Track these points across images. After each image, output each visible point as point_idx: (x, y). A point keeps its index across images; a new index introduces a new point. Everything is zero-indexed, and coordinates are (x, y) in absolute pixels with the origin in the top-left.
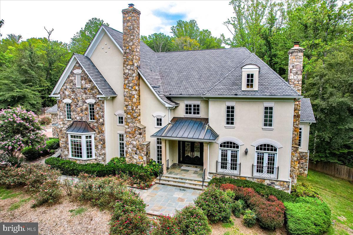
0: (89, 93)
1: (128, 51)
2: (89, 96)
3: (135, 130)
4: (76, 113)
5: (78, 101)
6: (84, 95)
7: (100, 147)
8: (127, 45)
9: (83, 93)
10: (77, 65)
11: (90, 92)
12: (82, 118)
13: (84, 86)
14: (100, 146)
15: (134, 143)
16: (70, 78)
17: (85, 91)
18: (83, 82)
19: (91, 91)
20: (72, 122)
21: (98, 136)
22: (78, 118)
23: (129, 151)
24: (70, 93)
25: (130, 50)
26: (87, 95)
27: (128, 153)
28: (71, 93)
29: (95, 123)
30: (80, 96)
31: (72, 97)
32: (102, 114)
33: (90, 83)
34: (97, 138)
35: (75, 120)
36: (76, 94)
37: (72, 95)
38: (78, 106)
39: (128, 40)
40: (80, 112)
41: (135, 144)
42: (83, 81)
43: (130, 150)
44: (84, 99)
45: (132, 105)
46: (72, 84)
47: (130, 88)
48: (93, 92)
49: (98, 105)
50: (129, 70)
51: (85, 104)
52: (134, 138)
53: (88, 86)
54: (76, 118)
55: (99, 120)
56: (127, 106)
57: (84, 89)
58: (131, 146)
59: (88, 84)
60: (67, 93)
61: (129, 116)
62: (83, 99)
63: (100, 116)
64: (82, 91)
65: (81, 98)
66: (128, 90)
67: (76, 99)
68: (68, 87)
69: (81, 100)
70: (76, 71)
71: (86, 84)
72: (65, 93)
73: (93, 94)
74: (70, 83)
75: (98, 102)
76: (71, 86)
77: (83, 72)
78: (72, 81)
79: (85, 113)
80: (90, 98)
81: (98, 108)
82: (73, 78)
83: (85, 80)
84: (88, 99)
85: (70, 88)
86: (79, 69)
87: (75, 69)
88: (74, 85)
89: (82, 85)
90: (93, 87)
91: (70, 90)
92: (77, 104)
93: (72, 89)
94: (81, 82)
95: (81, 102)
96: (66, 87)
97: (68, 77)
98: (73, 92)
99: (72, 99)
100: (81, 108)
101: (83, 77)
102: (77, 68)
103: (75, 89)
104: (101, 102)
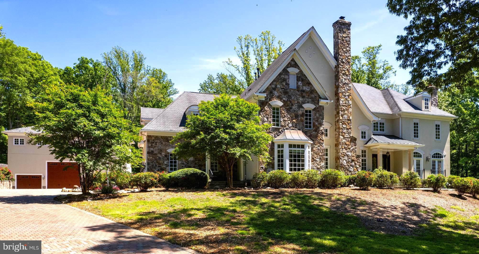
0: (307, 97)
1: (344, 60)
2: (307, 100)
3: (351, 140)
4: (288, 119)
5: (292, 105)
6: (301, 99)
9: (299, 96)
10: (293, 63)
12: (296, 125)
13: (301, 88)
16: (282, 76)
17: (302, 94)
18: (300, 84)
19: (310, 95)
20: (281, 130)
21: (317, 146)
22: (291, 125)
23: (343, 163)
24: (280, 94)
25: (346, 60)
26: (305, 99)
27: (343, 166)
28: (283, 94)
29: (314, 131)
30: (295, 99)
31: (284, 99)
33: (308, 86)
34: (315, 149)
35: (287, 127)
36: (289, 95)
38: (291, 110)
39: (344, 50)
40: (294, 118)
41: (351, 154)
42: (300, 82)
43: (346, 163)
44: (301, 103)
45: (348, 115)
46: (284, 84)
47: (346, 98)
48: (313, 96)
49: (318, 111)
50: (345, 79)
51: (301, 109)
53: (306, 88)
54: (288, 125)
55: (319, 127)
57: (301, 91)
58: (346, 158)
59: (306, 86)
60: (276, 93)
61: (345, 126)
62: (298, 102)
63: (319, 123)
64: (298, 93)
65: (296, 102)
66: (344, 100)
68: (278, 86)
69: (296, 103)
70: (290, 70)
71: (304, 85)
72: (273, 93)
73: (312, 98)
74: (281, 82)
75: (318, 108)
76: (283, 86)
77: (301, 72)
78: (285, 80)
79: (301, 119)
80: (308, 103)
81: (317, 115)
82: (286, 77)
83: (302, 80)
84: (306, 103)
85: (282, 88)
86: (295, 67)
87: (290, 67)
88: (288, 84)
89: (298, 87)
90: (313, 91)
91: (280, 90)
92: (291, 108)
93: (283, 90)
94: (297, 83)
95: (296, 107)
96: (276, 86)
97: (279, 75)
98: (286, 93)
99: (284, 102)
100: (295, 112)
101: (300, 77)
102: (293, 67)
103: (288, 90)
104: (322, 108)
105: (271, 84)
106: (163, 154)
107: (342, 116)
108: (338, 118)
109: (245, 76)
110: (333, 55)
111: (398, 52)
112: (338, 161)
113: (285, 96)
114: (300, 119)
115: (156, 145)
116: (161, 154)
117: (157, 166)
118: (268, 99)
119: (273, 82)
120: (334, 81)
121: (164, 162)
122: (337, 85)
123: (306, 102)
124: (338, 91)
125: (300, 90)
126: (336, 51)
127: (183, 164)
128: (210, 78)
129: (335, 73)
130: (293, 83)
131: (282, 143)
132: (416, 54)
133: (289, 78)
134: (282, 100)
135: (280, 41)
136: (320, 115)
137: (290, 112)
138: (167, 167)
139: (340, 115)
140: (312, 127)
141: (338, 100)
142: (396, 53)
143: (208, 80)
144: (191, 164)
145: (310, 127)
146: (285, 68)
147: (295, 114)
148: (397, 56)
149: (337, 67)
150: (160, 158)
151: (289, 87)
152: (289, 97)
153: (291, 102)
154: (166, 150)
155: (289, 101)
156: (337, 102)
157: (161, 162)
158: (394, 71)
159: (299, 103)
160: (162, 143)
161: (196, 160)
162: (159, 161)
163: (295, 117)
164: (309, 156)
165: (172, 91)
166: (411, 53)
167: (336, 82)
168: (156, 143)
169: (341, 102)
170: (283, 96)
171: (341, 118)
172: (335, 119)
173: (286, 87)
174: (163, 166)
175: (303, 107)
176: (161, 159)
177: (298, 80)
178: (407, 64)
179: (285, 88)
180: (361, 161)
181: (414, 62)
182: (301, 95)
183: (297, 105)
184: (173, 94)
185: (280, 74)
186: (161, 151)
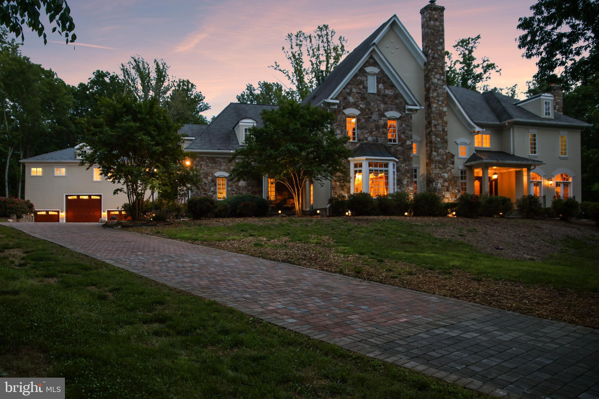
0: (390, 102)
1: (436, 56)
2: (391, 106)
3: (447, 158)
4: (367, 131)
5: (372, 113)
6: (382, 106)
7: (405, 182)
8: (435, 48)
9: (380, 102)
10: (371, 61)
11: (392, 101)
12: (377, 139)
13: (382, 92)
14: (406, 180)
15: (446, 175)
16: (359, 78)
17: (384, 99)
19: (394, 100)
20: (359, 144)
21: (403, 165)
22: (370, 139)
23: (438, 188)
24: (356, 100)
25: (439, 55)
26: (387, 106)
27: (438, 191)
28: (360, 100)
29: (399, 146)
30: (376, 106)
31: (361, 106)
32: (410, 133)
33: (391, 89)
34: (401, 168)
35: (365, 141)
36: (367, 102)
37: (361, 104)
38: (371, 120)
39: (437, 42)
40: (374, 129)
41: (447, 177)
42: (381, 85)
43: (440, 186)
44: (382, 110)
45: (442, 125)
46: (361, 87)
47: (440, 103)
48: (397, 101)
49: (405, 120)
50: (438, 80)
51: (382, 118)
52: (445, 168)
53: (389, 92)
54: (366, 139)
55: (406, 141)
56: (437, 125)
57: (383, 96)
58: (441, 181)
59: (389, 89)
60: (351, 99)
61: (439, 140)
62: (379, 110)
63: (406, 137)
64: (380, 99)
65: (377, 109)
66: (437, 106)
67: (367, 110)
68: (354, 90)
69: (377, 111)
70: (369, 69)
71: (385, 89)
72: (348, 99)
73: (396, 104)
74: (358, 85)
75: (404, 117)
76: (360, 89)
77: (382, 71)
78: (362, 82)
79: (383, 131)
80: (392, 110)
81: (404, 125)
82: (364, 78)
83: (384, 83)
84: (389, 111)
85: (358, 93)
86: (375, 66)
87: (368, 66)
88: (366, 88)
89: (378, 90)
90: (397, 96)
91: (357, 95)
92: (370, 118)
93: (360, 94)
94: (377, 86)
95: (377, 115)
96: (351, 90)
97: (354, 76)
98: (363, 98)
99: (361, 110)
100: (376, 123)
101: (381, 78)
102: (372, 66)
103: (366, 95)
104: (409, 117)
105: (344, 88)
106: (210, 178)
107: (435, 126)
108: (429, 129)
109: (297, 83)
110: (421, 49)
111: (520, 39)
112: (431, 185)
113: (362, 102)
114: (381, 131)
115: (201, 167)
116: (207, 178)
117: (203, 193)
118: (341, 106)
119: (347, 85)
120: (423, 82)
121: (210, 189)
122: (427, 86)
123: (389, 109)
124: (429, 94)
125: (382, 94)
126: (425, 44)
127: (234, 191)
128: (250, 88)
129: (425, 72)
130: (372, 86)
131: (360, 162)
132: (544, 39)
133: (367, 80)
134: (359, 108)
135: (341, 37)
136: (407, 126)
137: (369, 122)
138: (214, 194)
139: (432, 125)
140: (397, 141)
141: (429, 106)
142: (517, 40)
143: (247, 91)
144: (243, 190)
145: (395, 141)
146: (362, 67)
147: (375, 125)
148: (519, 43)
149: (427, 64)
150: (205, 183)
151: (367, 91)
152: (368, 104)
153: (370, 110)
154: (212, 174)
155: (368, 109)
156: (428, 109)
157: (207, 188)
158: (498, 69)
159: (381, 111)
160: (208, 166)
161: (249, 186)
162: (204, 187)
163: (376, 128)
164: (394, 178)
165: (202, 107)
166: (537, 38)
167: (425, 84)
168: (201, 165)
169: (434, 109)
170: (360, 102)
171: (433, 129)
172: (426, 131)
173: (363, 91)
174: (209, 194)
175: (385, 116)
176: (207, 185)
177: (378, 83)
178: (532, 53)
179: (362, 93)
180: (460, 185)
181: (542, 49)
182: (382, 100)
183: (377, 113)
184: (204, 110)
185: (356, 76)
186: (206, 175)
